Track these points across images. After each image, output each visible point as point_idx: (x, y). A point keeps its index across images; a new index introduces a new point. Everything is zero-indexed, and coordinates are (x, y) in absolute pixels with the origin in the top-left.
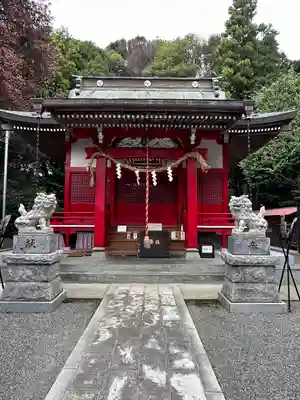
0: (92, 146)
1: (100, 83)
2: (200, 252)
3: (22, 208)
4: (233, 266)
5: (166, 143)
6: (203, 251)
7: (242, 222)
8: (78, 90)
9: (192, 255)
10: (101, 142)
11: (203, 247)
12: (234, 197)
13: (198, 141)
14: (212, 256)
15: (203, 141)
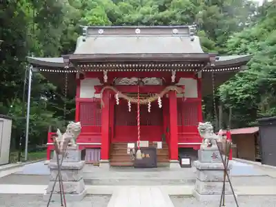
0: (100, 84)
1: (101, 31)
2: (180, 163)
3: (59, 132)
4: (200, 170)
5: (153, 81)
6: (183, 163)
7: (206, 140)
8: (84, 38)
9: (174, 165)
10: (106, 81)
11: (183, 160)
12: (200, 123)
13: (177, 81)
14: (189, 166)
15: (181, 79)
